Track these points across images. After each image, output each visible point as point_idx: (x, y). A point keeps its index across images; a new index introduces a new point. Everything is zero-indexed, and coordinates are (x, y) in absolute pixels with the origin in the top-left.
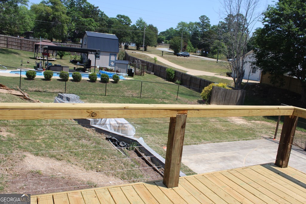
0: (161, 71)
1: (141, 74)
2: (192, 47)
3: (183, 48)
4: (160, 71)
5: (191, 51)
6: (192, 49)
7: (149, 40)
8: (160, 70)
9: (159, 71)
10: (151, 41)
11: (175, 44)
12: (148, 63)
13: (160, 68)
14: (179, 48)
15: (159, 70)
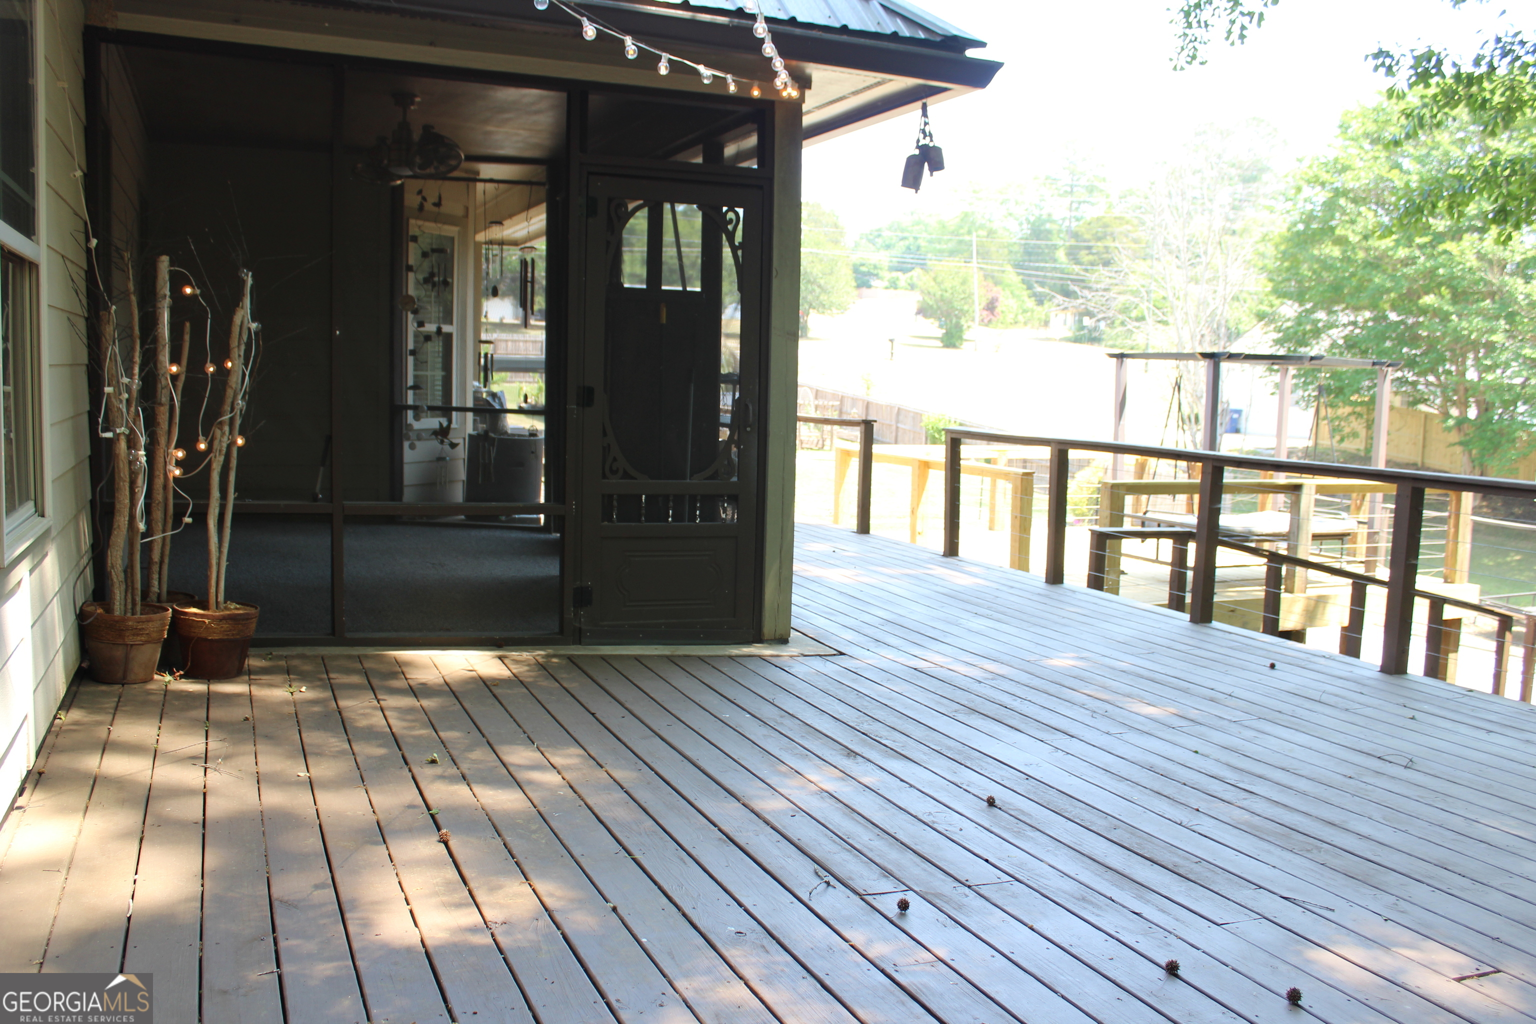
0: (900, 425)
1: (823, 445)
2: (1026, 298)
3: (985, 313)
4: (897, 428)
5: (1021, 318)
6: (1025, 311)
7: (819, 286)
8: (897, 422)
9: (894, 428)
10: (823, 289)
11: (942, 299)
12: (842, 397)
13: (894, 416)
14: (963, 313)
15: (893, 423)
